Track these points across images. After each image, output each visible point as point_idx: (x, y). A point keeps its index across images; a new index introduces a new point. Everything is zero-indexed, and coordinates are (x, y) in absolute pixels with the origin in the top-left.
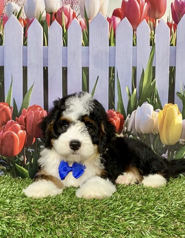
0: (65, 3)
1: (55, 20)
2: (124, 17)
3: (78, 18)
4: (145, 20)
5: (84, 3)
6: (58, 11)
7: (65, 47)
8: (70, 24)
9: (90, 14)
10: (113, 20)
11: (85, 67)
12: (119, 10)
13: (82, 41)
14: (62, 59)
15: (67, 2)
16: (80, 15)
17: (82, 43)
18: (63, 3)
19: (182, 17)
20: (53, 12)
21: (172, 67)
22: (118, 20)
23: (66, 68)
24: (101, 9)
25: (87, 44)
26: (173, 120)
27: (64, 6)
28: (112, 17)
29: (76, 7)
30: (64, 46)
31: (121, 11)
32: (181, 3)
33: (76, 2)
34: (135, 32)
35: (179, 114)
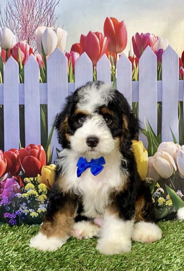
0: (21, 39)
1: (11, 56)
2: (83, 52)
3: (35, 54)
4: (105, 55)
5: (41, 39)
6: (15, 46)
7: (22, 84)
8: (27, 60)
9: (47, 49)
10: (71, 55)
11: (43, 105)
12: (78, 45)
13: (40, 78)
14: (19, 96)
15: (23, 38)
16: (37, 51)
17: (40, 80)
18: (19, 39)
19: (144, 50)
20: (8, 48)
21: (135, 103)
22: (76, 55)
23: (24, 106)
24: (59, 45)
25: (45, 81)
26: (139, 158)
27: (20, 42)
28: (70, 52)
29: (33, 43)
30: (21, 82)
31: (80, 46)
32: (143, 36)
33: (32, 38)
34: (95, 67)
35: (144, 151)
